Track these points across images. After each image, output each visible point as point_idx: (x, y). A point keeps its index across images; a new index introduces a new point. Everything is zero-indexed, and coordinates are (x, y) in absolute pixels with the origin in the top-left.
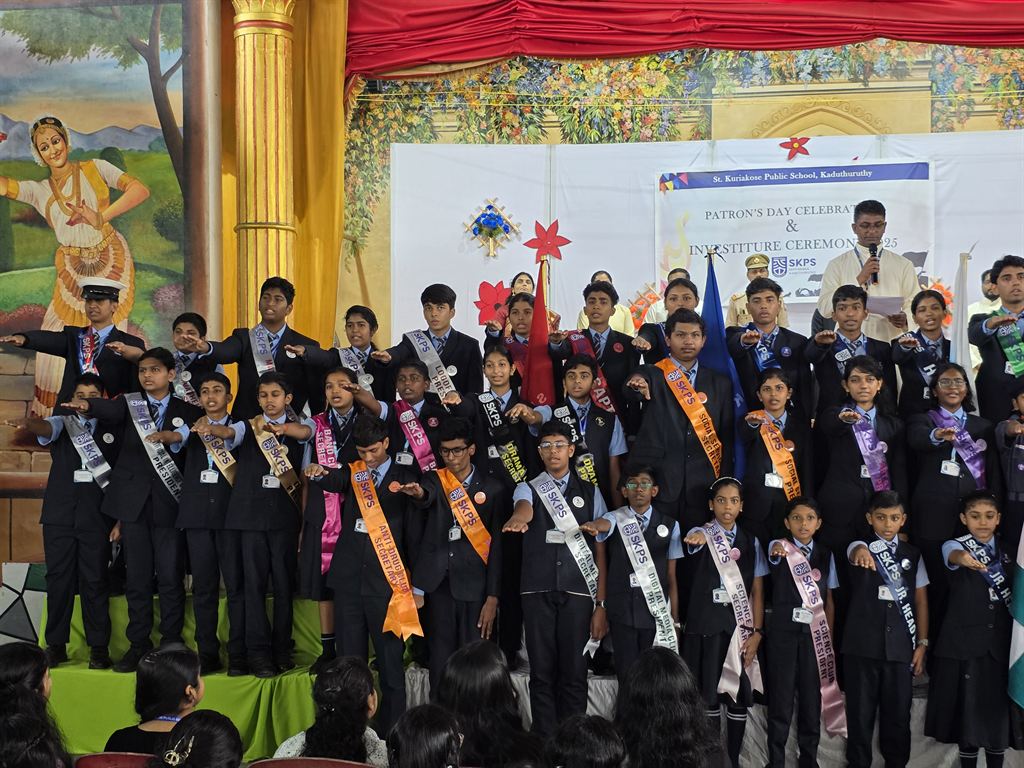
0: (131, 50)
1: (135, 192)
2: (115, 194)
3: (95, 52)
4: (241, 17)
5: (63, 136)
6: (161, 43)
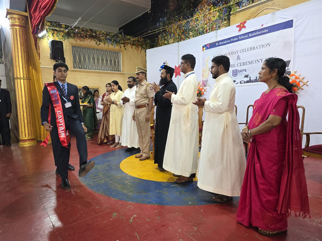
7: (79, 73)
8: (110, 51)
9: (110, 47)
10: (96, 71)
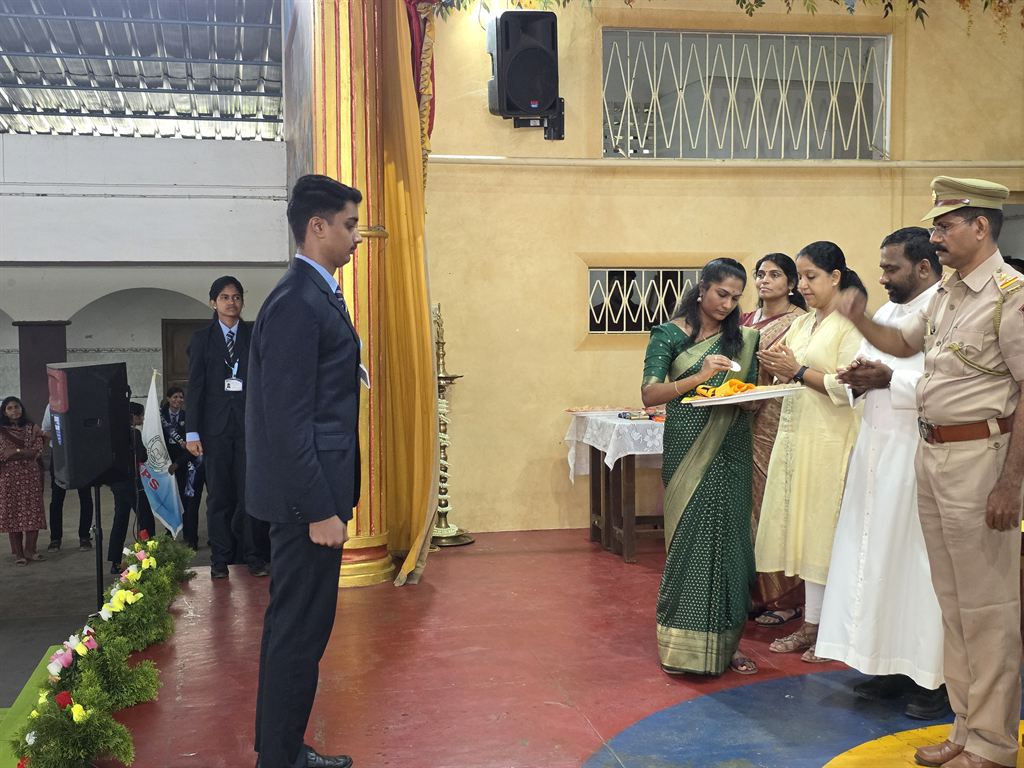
7: (629, 180)
8: (821, 38)
9: (820, 12)
10: (729, 163)
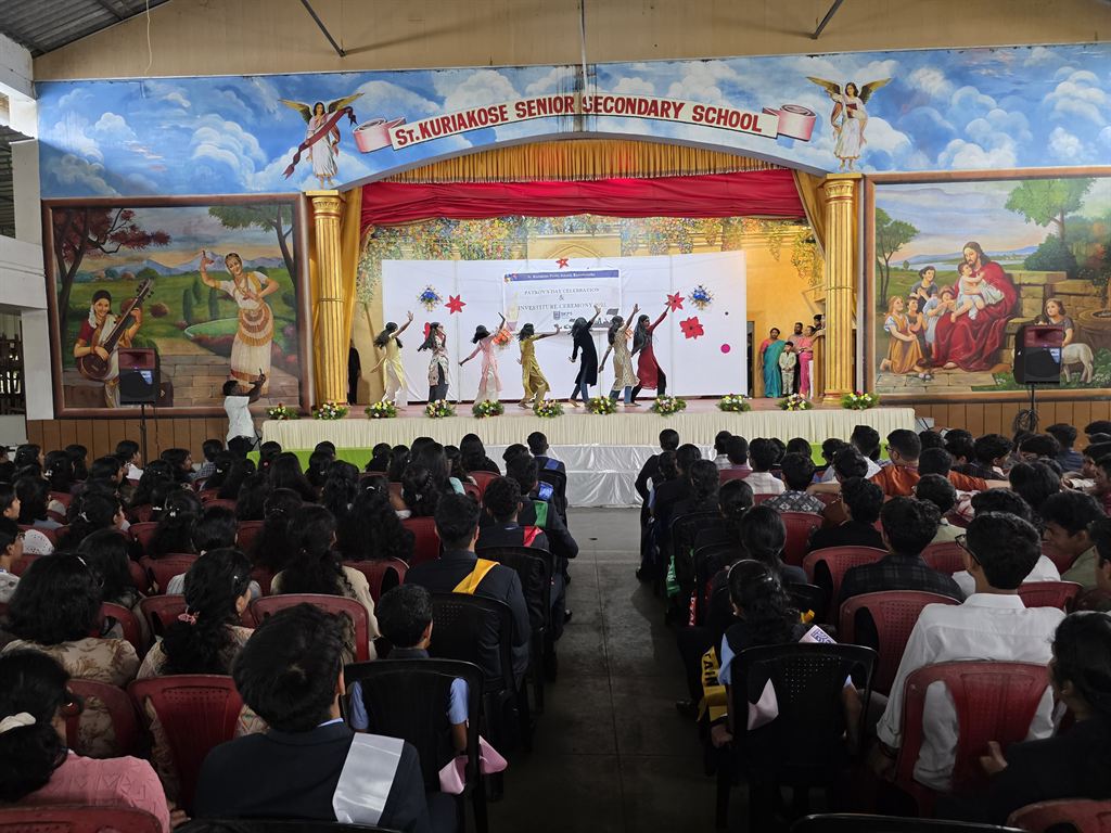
0: (268, 225)
1: (273, 285)
2: (264, 286)
3: (252, 225)
4: (317, 211)
5: (240, 261)
6: (282, 221)
